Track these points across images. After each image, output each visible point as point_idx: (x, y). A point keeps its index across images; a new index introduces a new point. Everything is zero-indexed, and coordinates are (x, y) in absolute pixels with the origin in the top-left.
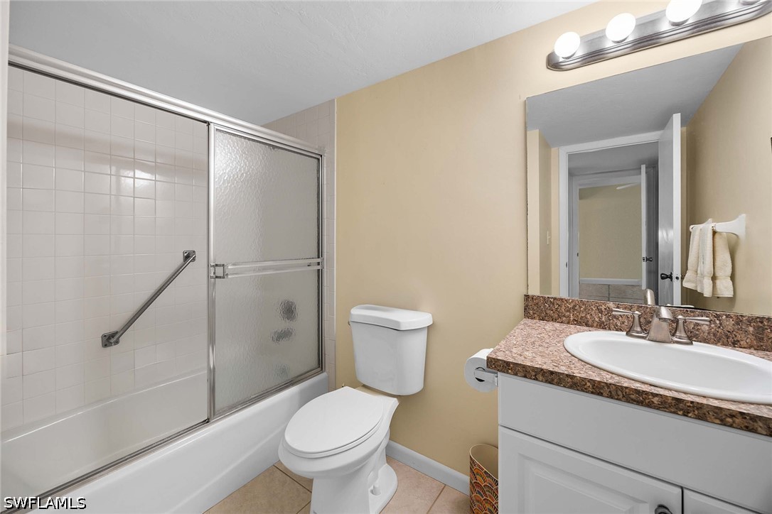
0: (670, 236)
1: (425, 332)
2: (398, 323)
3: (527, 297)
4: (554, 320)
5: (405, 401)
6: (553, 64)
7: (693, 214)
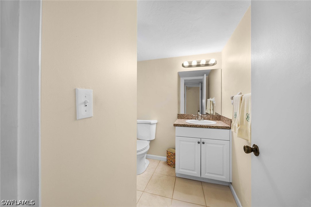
0: (204, 101)
1: (156, 124)
2: (150, 122)
3: (178, 114)
4: (183, 119)
5: (151, 142)
6: (183, 66)
7: (208, 97)
